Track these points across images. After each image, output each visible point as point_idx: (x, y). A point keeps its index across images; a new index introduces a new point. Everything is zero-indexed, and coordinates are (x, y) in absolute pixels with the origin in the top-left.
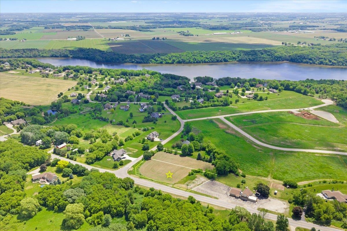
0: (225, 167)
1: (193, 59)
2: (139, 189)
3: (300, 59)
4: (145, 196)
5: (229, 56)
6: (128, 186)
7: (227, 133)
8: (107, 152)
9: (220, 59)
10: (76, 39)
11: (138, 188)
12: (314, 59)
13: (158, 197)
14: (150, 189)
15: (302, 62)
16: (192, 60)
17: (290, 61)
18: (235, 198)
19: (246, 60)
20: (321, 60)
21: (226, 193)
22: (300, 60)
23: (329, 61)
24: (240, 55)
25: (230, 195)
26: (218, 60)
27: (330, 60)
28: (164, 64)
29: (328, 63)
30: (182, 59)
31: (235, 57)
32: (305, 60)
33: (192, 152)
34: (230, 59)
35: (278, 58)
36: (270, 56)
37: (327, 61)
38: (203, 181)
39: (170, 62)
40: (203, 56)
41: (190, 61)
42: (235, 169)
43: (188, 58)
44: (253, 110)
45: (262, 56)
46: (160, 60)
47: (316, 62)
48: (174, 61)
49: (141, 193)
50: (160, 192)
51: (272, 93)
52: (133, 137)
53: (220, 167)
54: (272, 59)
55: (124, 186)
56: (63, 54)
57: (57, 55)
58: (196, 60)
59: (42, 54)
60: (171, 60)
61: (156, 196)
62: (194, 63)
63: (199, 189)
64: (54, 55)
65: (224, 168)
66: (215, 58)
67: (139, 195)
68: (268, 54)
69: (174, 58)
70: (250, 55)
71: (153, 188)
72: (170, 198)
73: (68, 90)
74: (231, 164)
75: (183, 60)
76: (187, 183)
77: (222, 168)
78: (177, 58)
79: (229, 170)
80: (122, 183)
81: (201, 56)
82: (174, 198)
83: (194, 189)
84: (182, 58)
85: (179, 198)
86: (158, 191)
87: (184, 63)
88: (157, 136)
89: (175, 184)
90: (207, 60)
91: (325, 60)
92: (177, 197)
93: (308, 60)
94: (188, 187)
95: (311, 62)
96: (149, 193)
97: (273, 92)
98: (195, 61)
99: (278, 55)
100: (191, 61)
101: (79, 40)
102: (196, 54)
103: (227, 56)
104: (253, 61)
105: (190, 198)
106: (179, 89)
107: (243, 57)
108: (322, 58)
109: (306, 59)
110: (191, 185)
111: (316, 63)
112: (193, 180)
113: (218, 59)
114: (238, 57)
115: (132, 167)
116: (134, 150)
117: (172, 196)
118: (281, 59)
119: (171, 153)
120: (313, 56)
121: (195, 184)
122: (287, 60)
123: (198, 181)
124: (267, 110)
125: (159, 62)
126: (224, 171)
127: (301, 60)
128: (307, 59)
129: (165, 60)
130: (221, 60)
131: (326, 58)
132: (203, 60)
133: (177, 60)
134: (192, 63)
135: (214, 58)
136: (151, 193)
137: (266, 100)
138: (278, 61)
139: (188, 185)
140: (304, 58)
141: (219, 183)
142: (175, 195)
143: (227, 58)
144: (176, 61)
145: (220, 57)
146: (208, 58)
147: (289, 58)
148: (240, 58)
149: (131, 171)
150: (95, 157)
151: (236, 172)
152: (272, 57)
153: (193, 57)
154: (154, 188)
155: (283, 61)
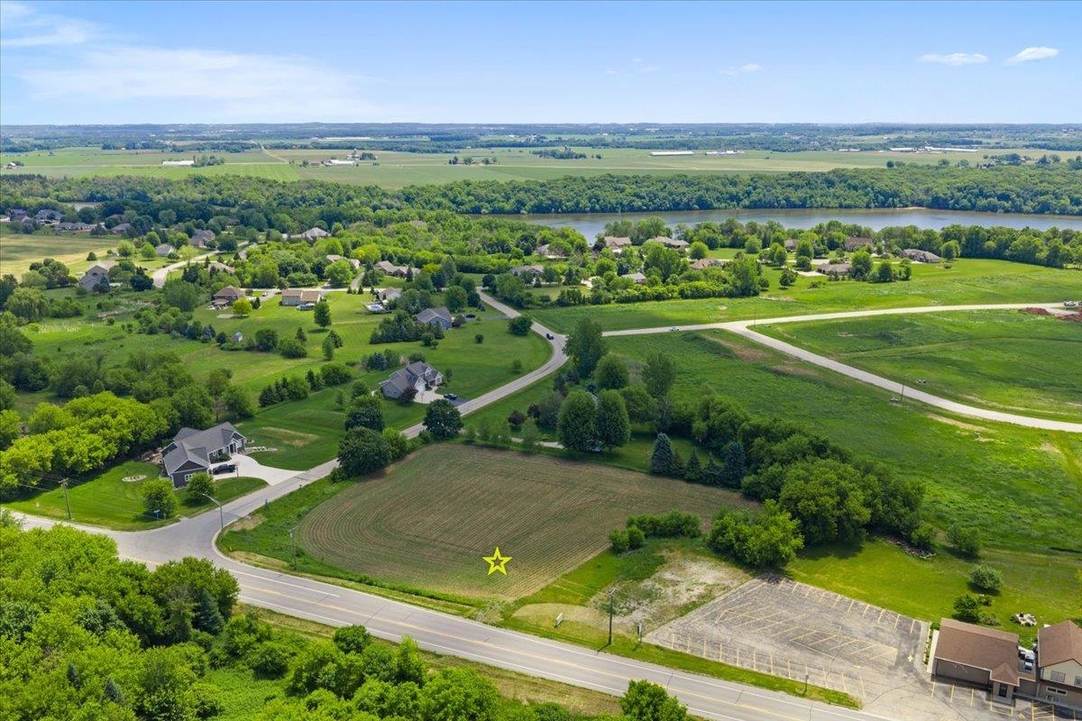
0: (843, 495)
1: (590, 199)
2: (253, 638)
3: (965, 197)
4: (293, 691)
5: (715, 189)
6: (182, 617)
7: (777, 373)
8: (130, 437)
9: (685, 200)
10: (192, 162)
11: (250, 630)
12: (1018, 196)
13: (381, 699)
14: (337, 639)
15: (973, 207)
16: (584, 202)
17: (929, 207)
18: (983, 694)
19: (776, 204)
20: (1042, 198)
21: (898, 663)
22: (965, 202)
23: (1072, 200)
24: (755, 188)
25: (937, 676)
26: (678, 204)
27: (1077, 196)
28: (485, 214)
29: (1070, 208)
30: (550, 199)
31: (737, 193)
32: (983, 202)
33: (620, 441)
34: (718, 200)
35: (887, 195)
36: (860, 191)
37: (1066, 201)
38: (710, 582)
39: (507, 207)
40: (622, 191)
41: (577, 203)
42: (902, 511)
43: (572, 193)
44: (867, 307)
45: (832, 190)
46: (470, 201)
47: (1025, 204)
48: (521, 203)
49: (270, 670)
50: (404, 654)
51: (916, 262)
52: (309, 385)
53: (813, 498)
54: (866, 200)
55: (146, 614)
56: (128, 191)
57: (108, 195)
58: (598, 201)
59: (57, 193)
60: (512, 201)
61: (372, 687)
62: (593, 210)
63: (698, 637)
64: (98, 192)
65: (840, 505)
66: (665, 194)
67: (253, 683)
68: (849, 185)
69: (522, 195)
70: (789, 186)
71: (359, 630)
72: (479, 703)
73: (88, 260)
74: (872, 478)
75: (552, 201)
76: (601, 595)
77: (830, 502)
78: (533, 195)
79: (866, 514)
80: (133, 595)
81: (616, 189)
82: (517, 703)
83: (665, 636)
84: (551, 194)
85: (550, 701)
86: (396, 651)
87: (557, 212)
88: (432, 383)
89: (522, 602)
90: (638, 203)
91: (1057, 197)
92: (532, 696)
93: (994, 200)
94: (616, 620)
95: (1007, 205)
96: (322, 662)
97: (921, 260)
98: (597, 207)
99: (887, 186)
100: (581, 206)
101: (203, 165)
102: (599, 183)
103: (707, 190)
104: (799, 207)
105: (645, 699)
106: (541, 254)
107: (764, 196)
108: (1047, 193)
109: (986, 197)
110: (631, 611)
111: (1025, 208)
112: (642, 579)
113: (678, 199)
114: (749, 193)
115: (257, 511)
116: (294, 438)
117: (499, 686)
118: (896, 200)
119: (503, 449)
120: (1011, 186)
121: (657, 602)
122: (920, 204)
123: (675, 583)
124: (925, 305)
125: (467, 207)
126: (839, 521)
127: (970, 201)
128: (990, 196)
129: (489, 202)
130: (688, 204)
131: (1058, 191)
132: (625, 202)
133: (530, 200)
134: (585, 212)
135: (662, 195)
136: (340, 669)
137: (906, 279)
138: (889, 206)
139: (612, 612)
140: (981, 194)
141: (824, 593)
142: (519, 678)
143: (709, 197)
144: (530, 204)
145: (684, 194)
146: (642, 194)
147: (925, 197)
148: (754, 197)
149: (243, 532)
150: (42, 459)
151: (910, 528)
152: (866, 194)
153: (589, 192)
154: (369, 630)
155: (907, 206)
